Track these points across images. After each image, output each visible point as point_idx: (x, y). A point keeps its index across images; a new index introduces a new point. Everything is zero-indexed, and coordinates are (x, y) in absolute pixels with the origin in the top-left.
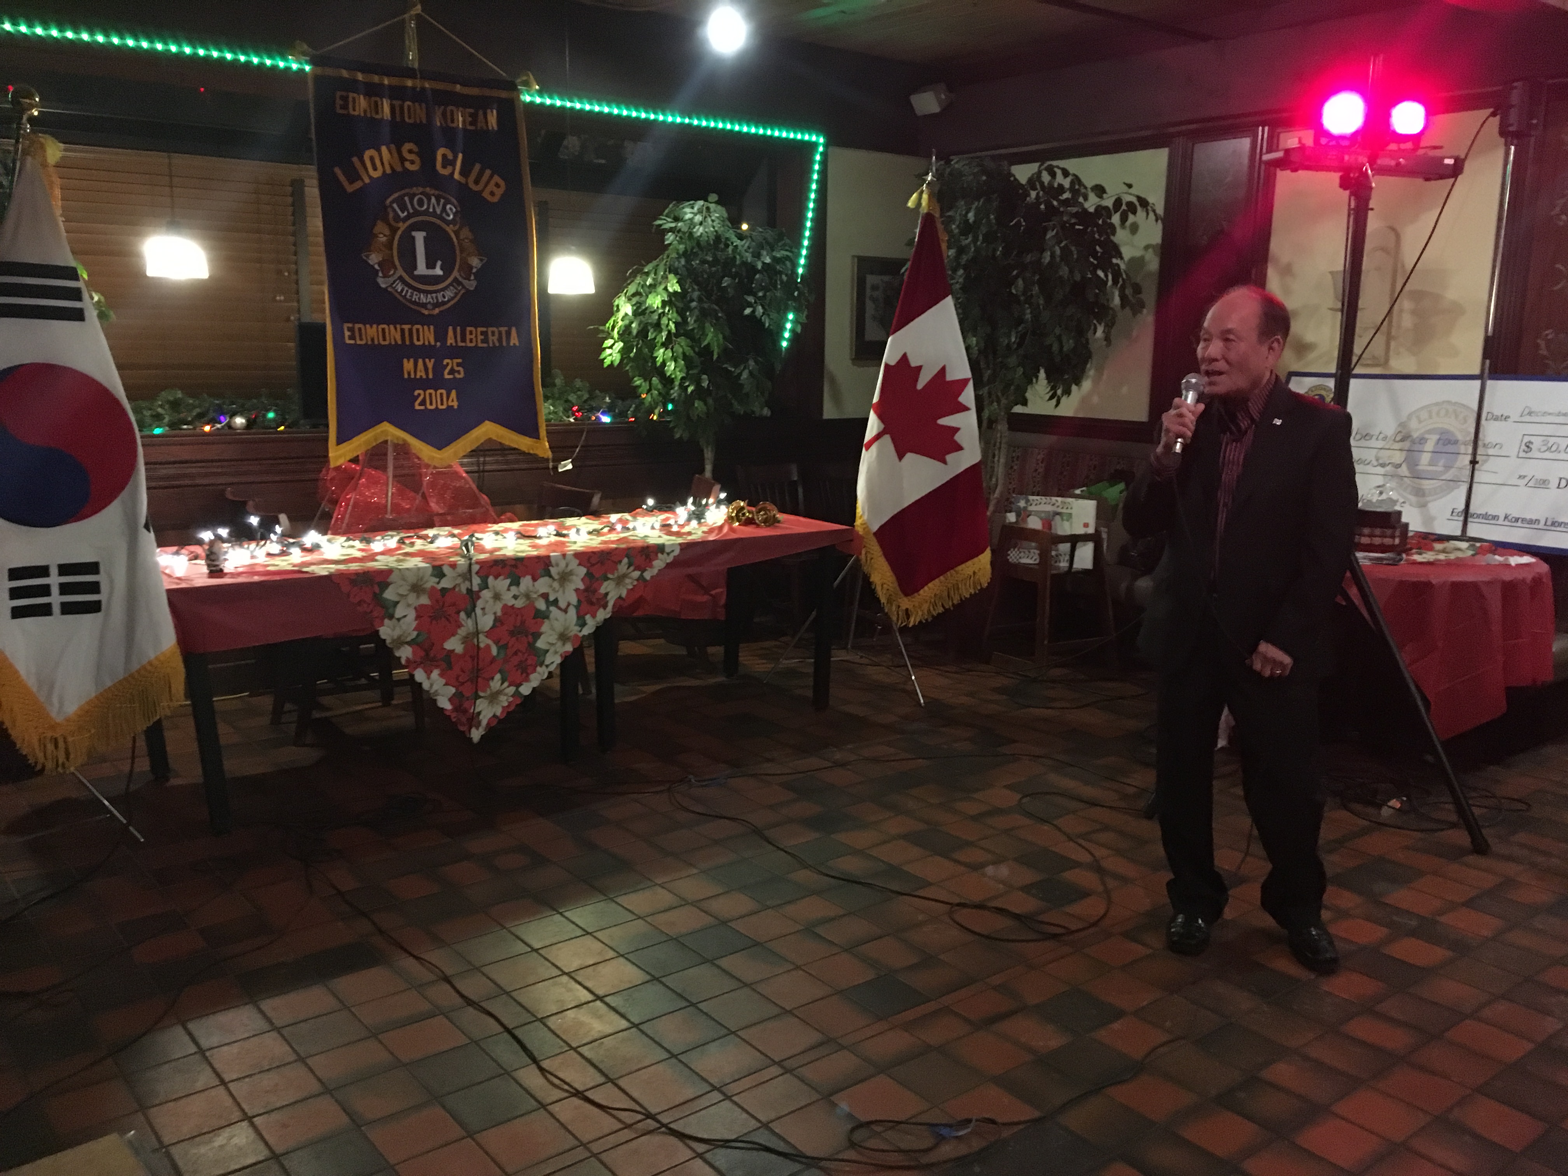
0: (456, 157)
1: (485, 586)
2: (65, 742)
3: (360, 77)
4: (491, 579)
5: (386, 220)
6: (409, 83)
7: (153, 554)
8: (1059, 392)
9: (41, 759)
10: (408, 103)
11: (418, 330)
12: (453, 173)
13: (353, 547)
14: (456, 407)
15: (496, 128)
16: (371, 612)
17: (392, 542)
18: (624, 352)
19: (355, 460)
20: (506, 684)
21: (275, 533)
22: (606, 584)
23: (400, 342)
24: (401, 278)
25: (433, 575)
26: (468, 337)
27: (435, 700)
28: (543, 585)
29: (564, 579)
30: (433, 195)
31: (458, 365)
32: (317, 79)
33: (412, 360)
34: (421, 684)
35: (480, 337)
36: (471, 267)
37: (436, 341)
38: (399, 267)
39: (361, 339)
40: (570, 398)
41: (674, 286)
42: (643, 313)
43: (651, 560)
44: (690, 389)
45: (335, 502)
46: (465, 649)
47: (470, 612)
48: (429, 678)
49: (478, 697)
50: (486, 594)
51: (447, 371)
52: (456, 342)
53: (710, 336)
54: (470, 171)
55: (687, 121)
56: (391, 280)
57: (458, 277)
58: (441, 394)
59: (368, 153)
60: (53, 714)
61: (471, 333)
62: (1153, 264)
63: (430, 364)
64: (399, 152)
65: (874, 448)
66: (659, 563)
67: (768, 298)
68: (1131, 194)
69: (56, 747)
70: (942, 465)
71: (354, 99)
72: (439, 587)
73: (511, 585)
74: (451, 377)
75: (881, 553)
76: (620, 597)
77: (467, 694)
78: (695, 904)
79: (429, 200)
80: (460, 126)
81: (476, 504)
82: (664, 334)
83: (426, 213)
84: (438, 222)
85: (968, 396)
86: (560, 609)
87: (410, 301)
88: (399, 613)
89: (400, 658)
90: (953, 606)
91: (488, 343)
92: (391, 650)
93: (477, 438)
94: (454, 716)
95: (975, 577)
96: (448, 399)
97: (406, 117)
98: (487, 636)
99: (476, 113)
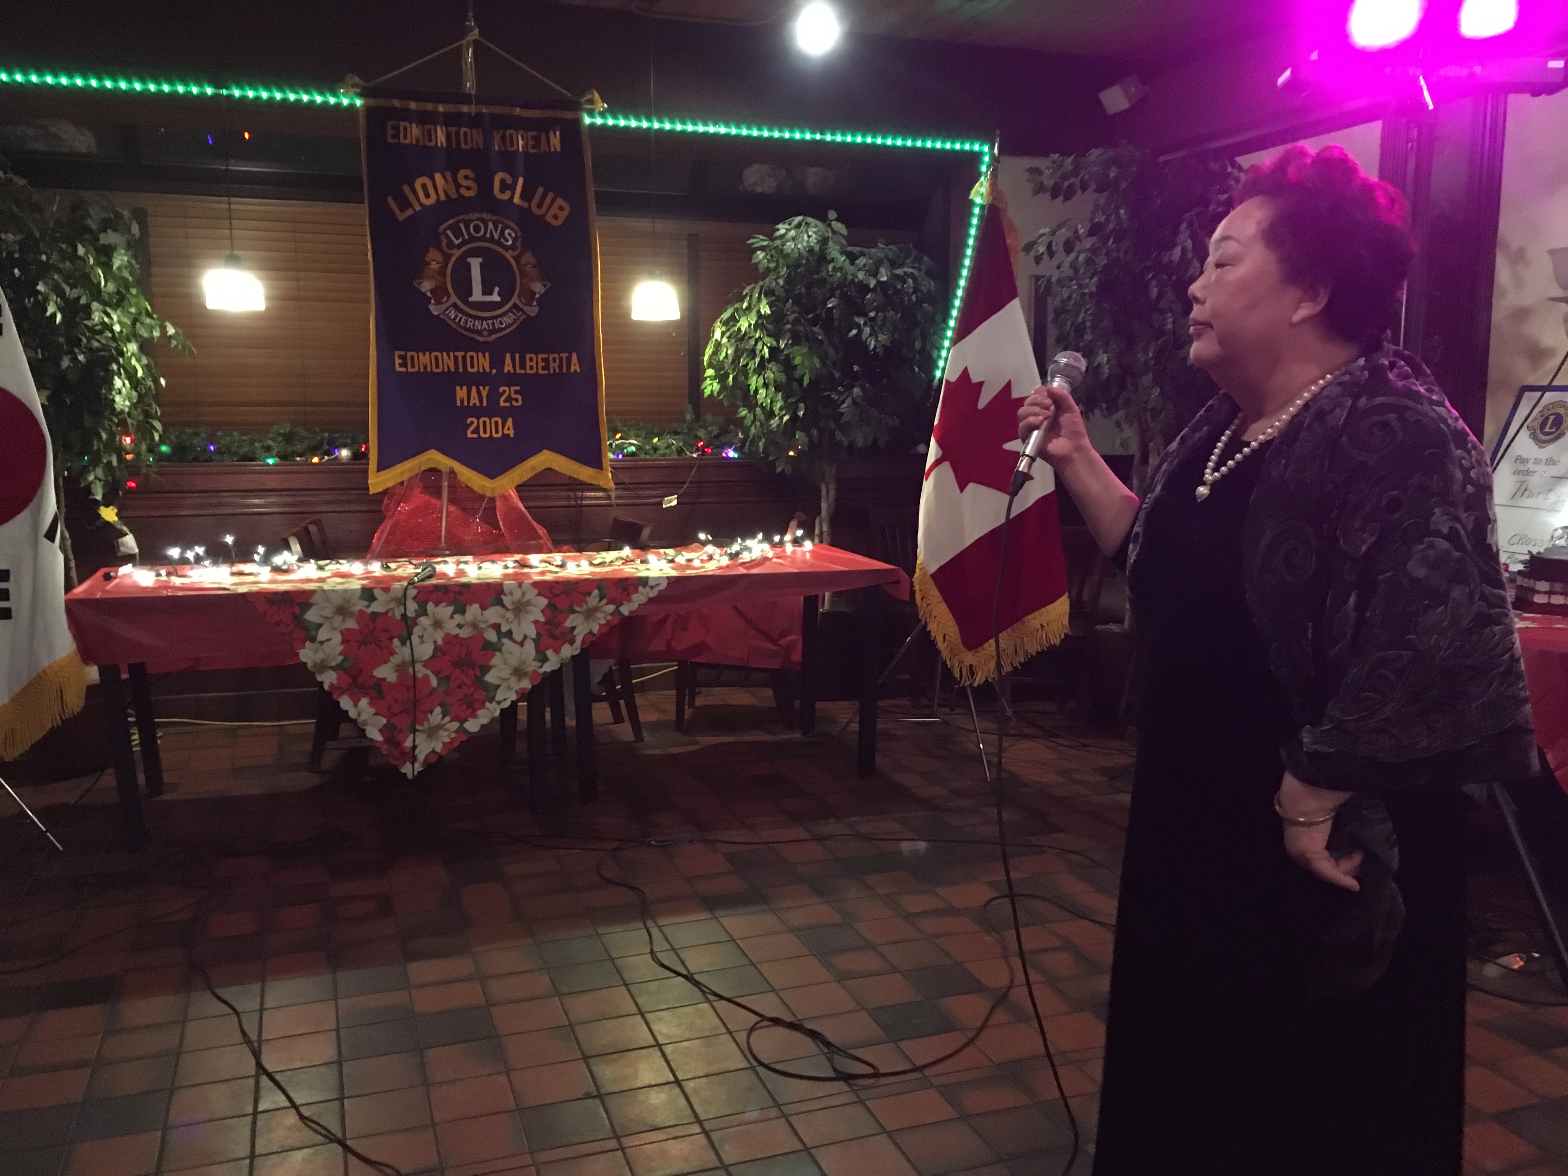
0: (516, 181)
1: (422, 612)
3: (413, 105)
4: (430, 606)
5: (438, 247)
6: (465, 109)
10: (466, 129)
11: (472, 357)
12: (512, 199)
14: (512, 435)
15: (559, 149)
16: (290, 633)
18: (721, 378)
20: (447, 719)
22: (572, 617)
23: (453, 370)
24: (455, 305)
26: (528, 364)
27: (364, 730)
28: (493, 614)
31: (516, 392)
32: (369, 110)
33: (465, 388)
34: (346, 712)
35: (541, 364)
36: (534, 293)
37: (491, 369)
39: (413, 367)
40: (699, 434)
41: (766, 309)
43: (630, 594)
44: (786, 418)
46: (398, 677)
47: (406, 639)
48: (356, 705)
49: (415, 731)
50: (423, 620)
51: (502, 400)
52: (514, 367)
54: (532, 195)
56: (444, 307)
57: (518, 302)
58: (496, 423)
59: (421, 181)
61: (531, 360)
63: (484, 393)
64: (455, 180)
65: (933, 477)
66: (639, 598)
70: (1008, 498)
71: (405, 129)
72: (369, 611)
73: (454, 613)
74: (508, 404)
75: (941, 598)
76: (590, 633)
77: (402, 726)
80: (521, 149)
82: (757, 360)
83: (483, 239)
86: (514, 641)
87: (465, 328)
88: (322, 635)
89: (321, 683)
90: (1020, 663)
91: (549, 370)
92: (312, 675)
93: (533, 468)
94: (385, 749)
95: (1046, 629)
96: (503, 427)
97: (462, 145)
98: (425, 666)
99: (538, 136)
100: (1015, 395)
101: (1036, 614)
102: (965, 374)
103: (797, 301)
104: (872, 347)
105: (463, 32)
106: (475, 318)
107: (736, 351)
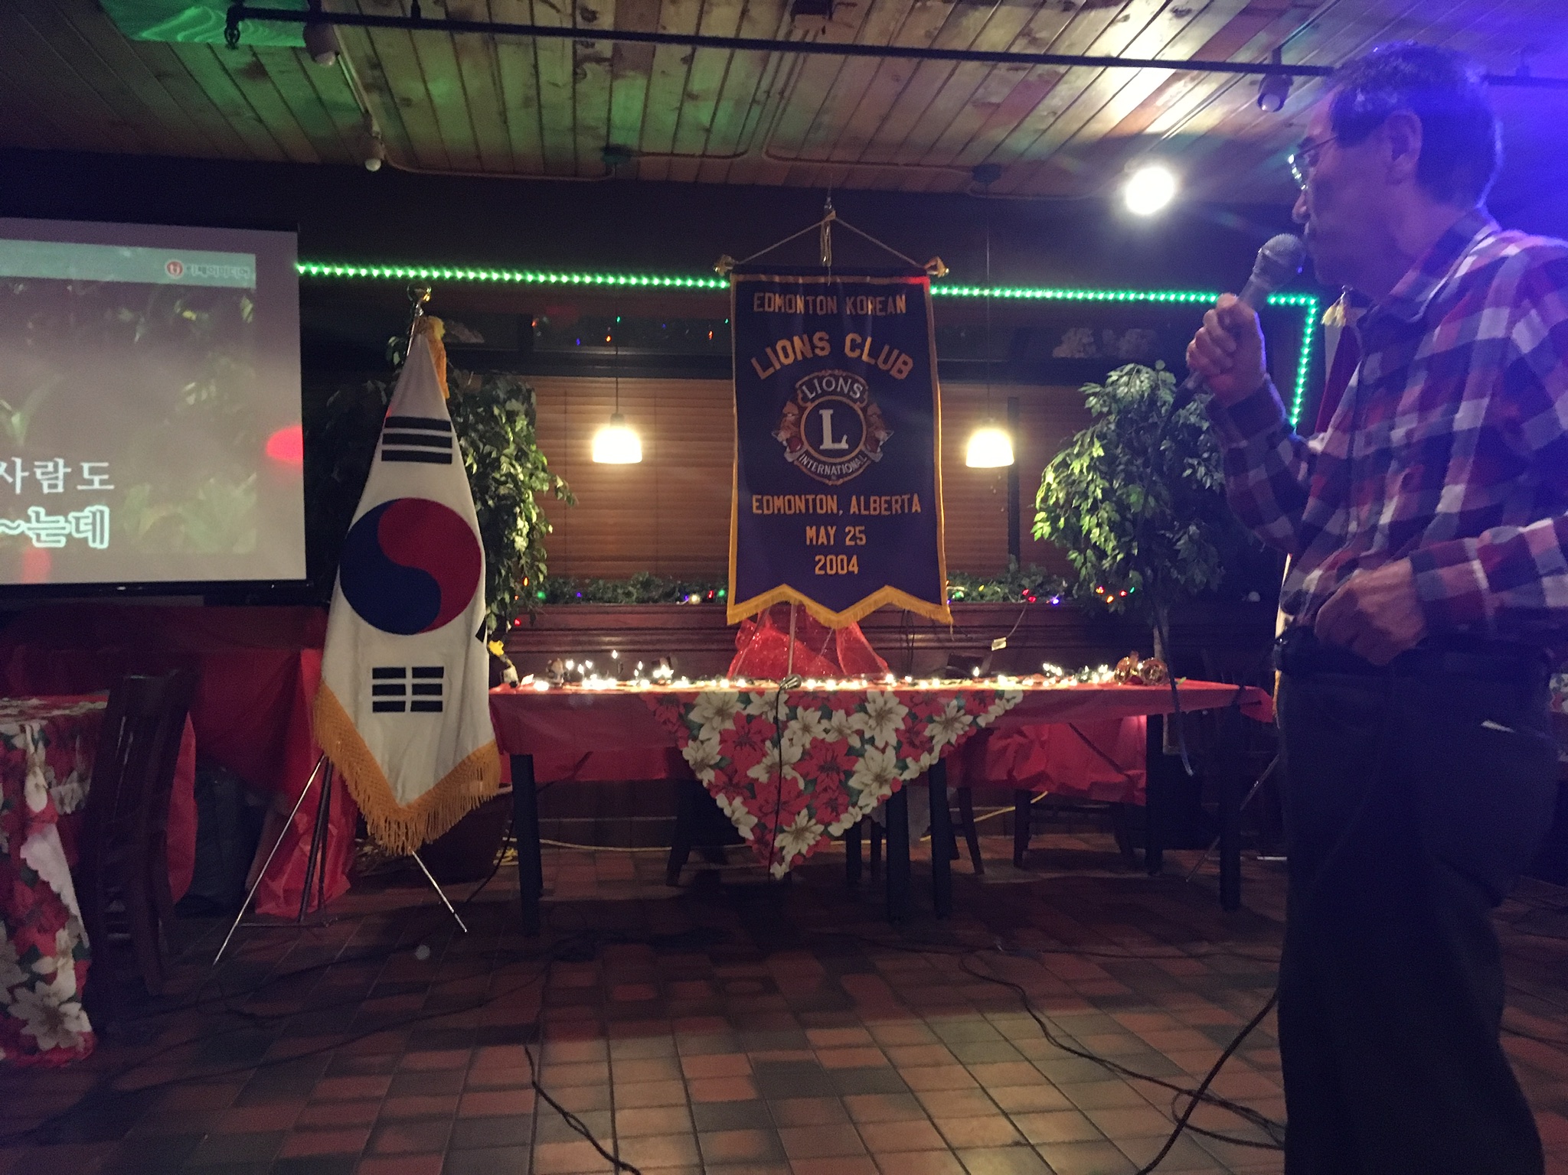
0: (865, 341)
1: (793, 716)
2: (407, 822)
3: (777, 279)
4: (800, 710)
5: (794, 401)
6: (822, 280)
9: (387, 842)
10: (821, 297)
11: (821, 500)
12: (862, 354)
14: (856, 572)
15: (904, 311)
16: (676, 731)
18: (1053, 520)
20: (813, 821)
22: (930, 726)
23: (804, 511)
24: (807, 453)
25: (739, 702)
26: (872, 505)
27: (737, 828)
28: (857, 721)
29: (883, 718)
30: (841, 376)
31: (860, 532)
32: (739, 287)
33: (814, 528)
34: (722, 809)
35: (884, 506)
36: (878, 441)
37: (838, 509)
38: (805, 442)
39: (768, 509)
40: (1024, 583)
41: (1098, 451)
43: (985, 706)
44: (1119, 557)
46: (770, 778)
47: (776, 742)
48: (731, 804)
49: (781, 831)
50: (793, 724)
51: (848, 539)
52: (859, 510)
54: (879, 352)
56: (798, 454)
57: (863, 449)
58: (842, 560)
59: (781, 344)
60: (398, 801)
61: (875, 502)
63: (832, 532)
64: (810, 341)
66: (996, 710)
69: (399, 832)
71: (770, 299)
72: (745, 713)
73: (821, 718)
74: (853, 543)
76: (949, 742)
77: (771, 826)
80: (870, 312)
82: (1090, 501)
84: (844, 400)
86: (877, 748)
88: (703, 734)
89: (701, 782)
91: (891, 511)
92: (692, 773)
93: (876, 602)
94: (757, 848)
96: (848, 566)
97: (818, 312)
98: (794, 768)
99: (887, 298)
103: (1129, 445)
104: (1208, 485)
105: (822, 215)
106: (824, 463)
107: (1068, 494)
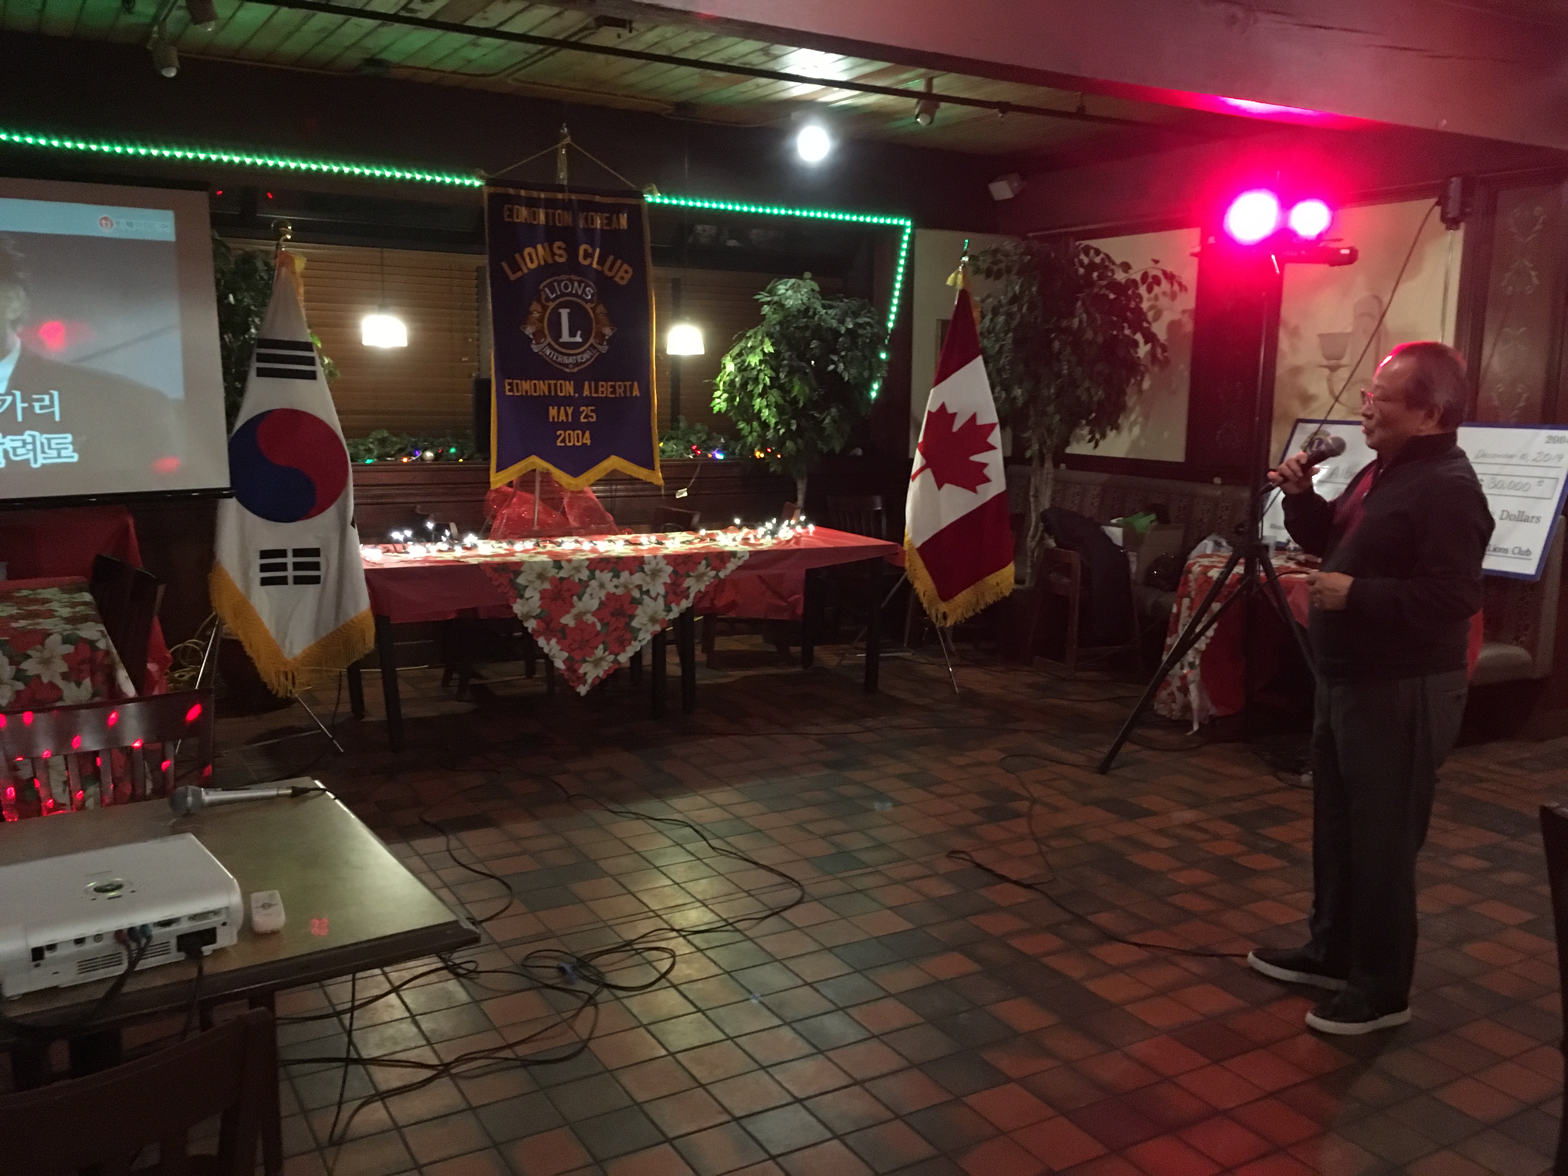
0: (594, 251)
1: (592, 577)
2: (293, 674)
3: (523, 193)
4: (597, 573)
5: (539, 301)
6: (560, 196)
7: (357, 548)
8: (1098, 436)
9: (276, 687)
10: (559, 211)
11: (561, 384)
12: (591, 264)
13: (500, 547)
14: (589, 444)
15: (626, 227)
16: (507, 592)
17: (529, 544)
18: (730, 400)
19: (510, 484)
20: (607, 653)
21: (445, 536)
22: (688, 580)
23: (547, 393)
24: (549, 345)
25: (554, 567)
26: (601, 389)
27: (553, 662)
28: (638, 578)
29: (655, 575)
31: (592, 411)
32: (491, 196)
33: (556, 408)
34: (542, 648)
35: (610, 390)
36: (604, 335)
37: (575, 392)
39: (518, 391)
40: (691, 439)
41: (769, 348)
42: (745, 369)
43: (725, 563)
44: (782, 431)
45: (494, 518)
46: (576, 623)
47: (581, 596)
48: (548, 643)
49: (585, 661)
50: (594, 583)
51: (582, 417)
52: (591, 392)
53: (796, 388)
54: (605, 261)
55: (790, 212)
56: (543, 346)
58: (578, 434)
59: (528, 250)
60: (286, 656)
61: (603, 386)
62: (1189, 326)
63: (570, 411)
64: (551, 249)
65: (918, 479)
66: (731, 566)
67: (849, 357)
68: (1157, 269)
69: (287, 679)
70: (972, 494)
71: (518, 210)
72: (558, 576)
73: (613, 577)
74: (586, 420)
75: (923, 565)
76: (700, 591)
77: (577, 658)
78: (721, 806)
79: (573, 285)
80: (599, 227)
81: (604, 521)
82: (761, 387)
84: (580, 301)
85: (996, 438)
86: (651, 597)
88: (528, 594)
89: (527, 629)
90: (981, 610)
91: (616, 394)
92: (521, 622)
93: (605, 469)
94: (567, 675)
95: (1001, 585)
96: (583, 438)
97: (557, 222)
98: (593, 615)
99: (611, 217)
100: (980, 421)
101: (993, 575)
102: (943, 407)
103: (790, 342)
104: (846, 379)
105: (558, 138)
107: (742, 379)
